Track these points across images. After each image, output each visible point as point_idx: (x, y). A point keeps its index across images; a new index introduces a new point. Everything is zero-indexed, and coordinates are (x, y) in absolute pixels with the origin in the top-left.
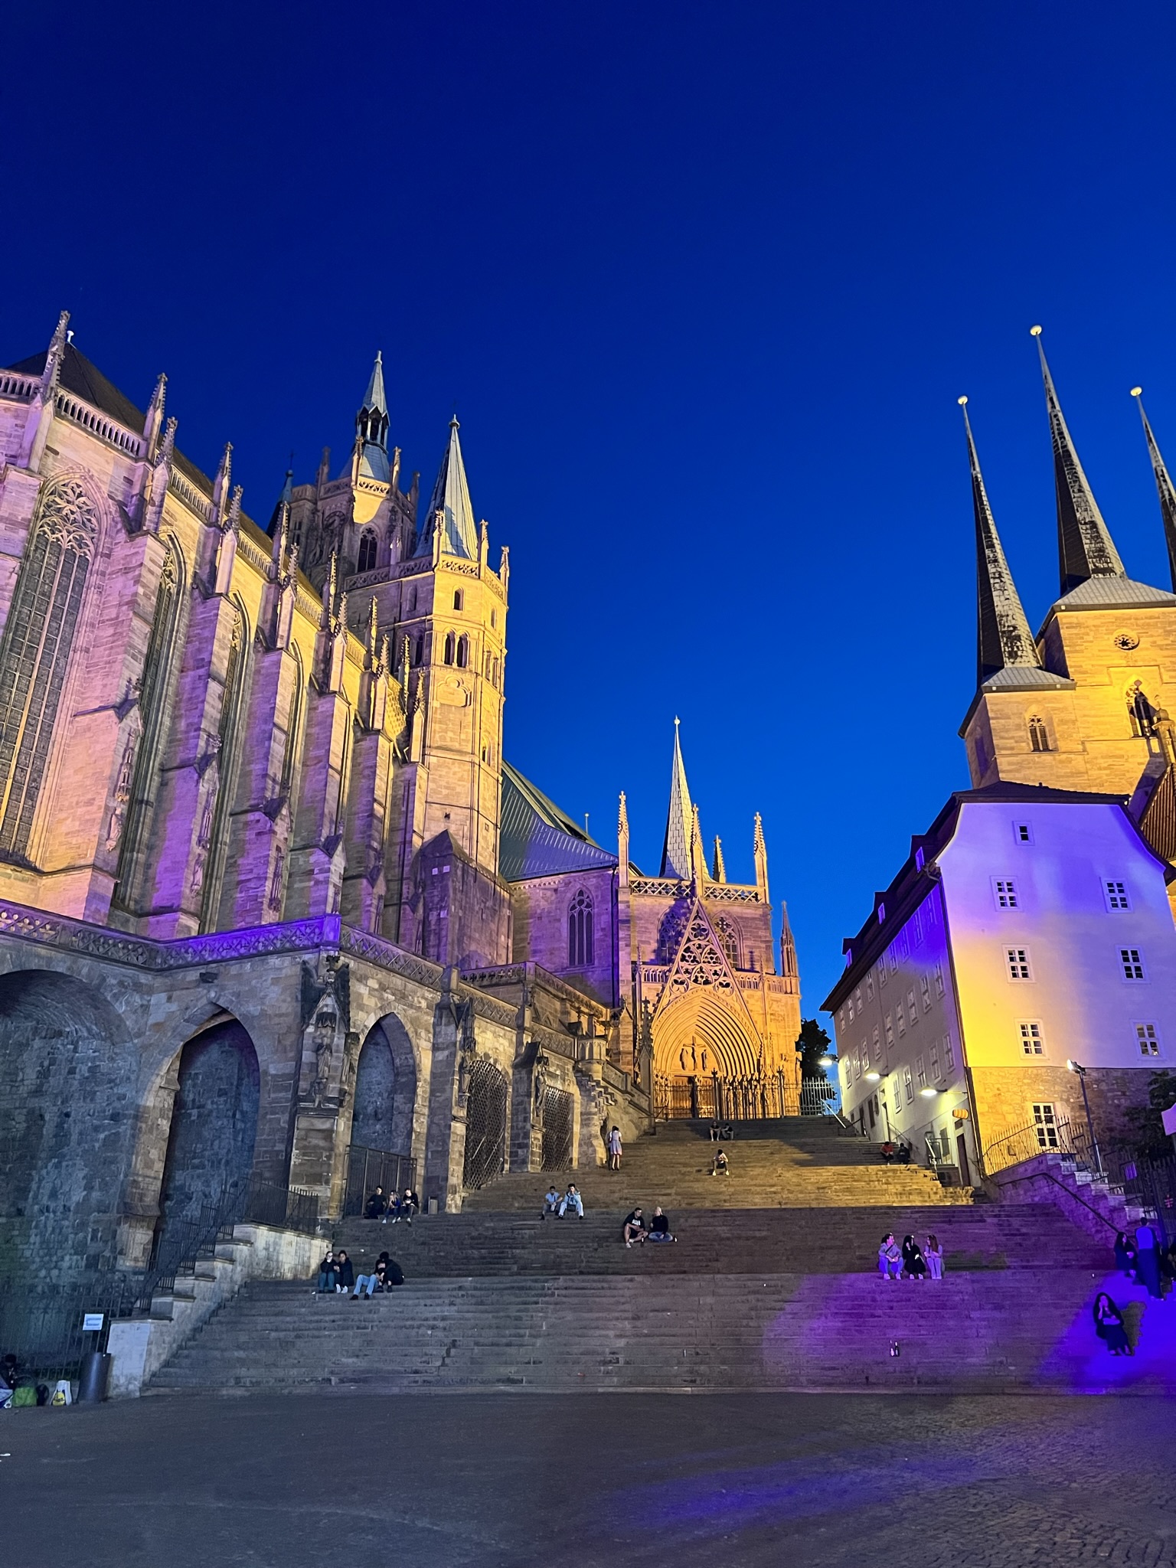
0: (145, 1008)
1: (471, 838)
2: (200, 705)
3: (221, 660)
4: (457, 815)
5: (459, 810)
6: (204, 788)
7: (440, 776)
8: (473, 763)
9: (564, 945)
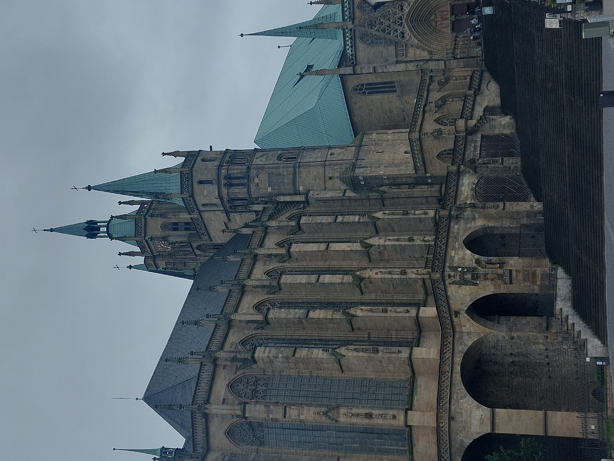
0: (468, 334)
1: (341, 164)
2: (320, 320)
3: (296, 313)
4: (329, 173)
5: (327, 172)
6: (359, 313)
7: (310, 184)
8: (299, 167)
9: (386, 96)
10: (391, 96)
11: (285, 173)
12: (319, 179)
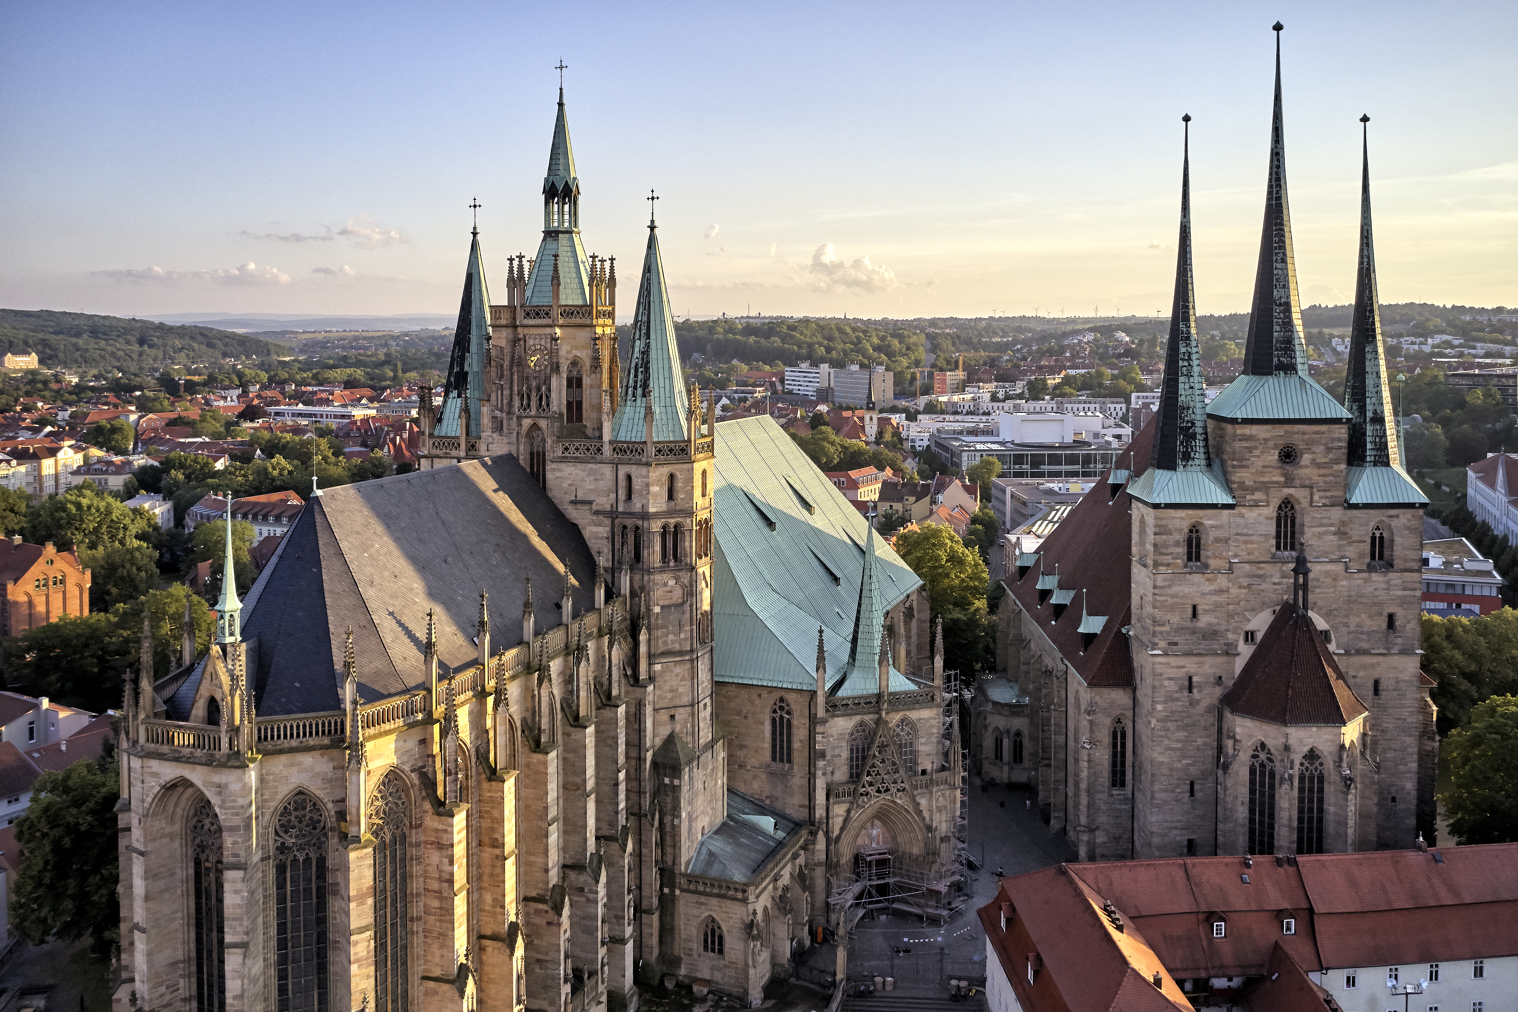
1: (694, 733)
5: (682, 710)
7: (665, 682)
8: (692, 660)
9: (767, 745)
10: (768, 753)
11: (682, 636)
12: (672, 699)
